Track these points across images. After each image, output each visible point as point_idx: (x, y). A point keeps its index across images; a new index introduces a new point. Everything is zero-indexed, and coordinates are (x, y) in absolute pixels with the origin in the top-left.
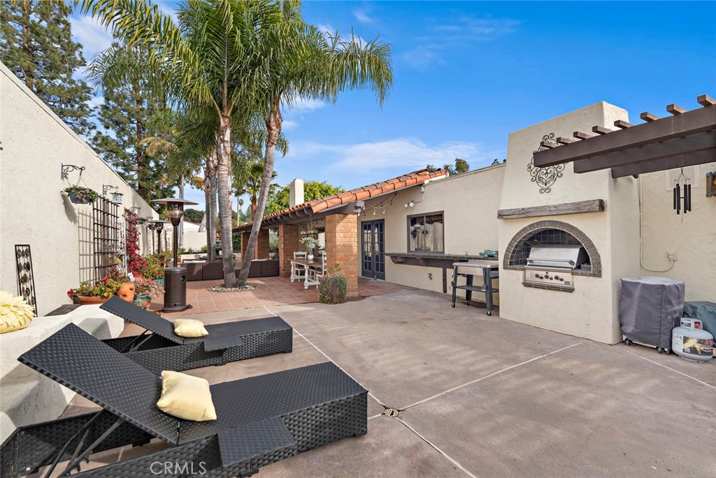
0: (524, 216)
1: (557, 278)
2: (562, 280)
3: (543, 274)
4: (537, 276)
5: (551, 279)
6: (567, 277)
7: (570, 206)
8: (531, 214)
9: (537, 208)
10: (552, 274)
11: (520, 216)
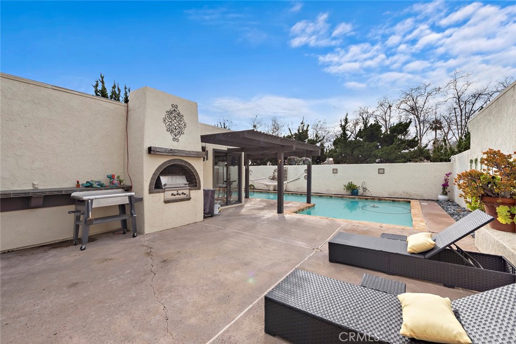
0: (172, 154)
1: (183, 193)
2: (185, 194)
3: (175, 192)
4: (172, 194)
5: (180, 195)
6: (186, 192)
7: (195, 153)
8: (175, 154)
9: (179, 151)
10: (180, 192)
11: (169, 154)
